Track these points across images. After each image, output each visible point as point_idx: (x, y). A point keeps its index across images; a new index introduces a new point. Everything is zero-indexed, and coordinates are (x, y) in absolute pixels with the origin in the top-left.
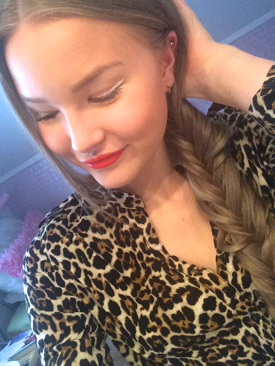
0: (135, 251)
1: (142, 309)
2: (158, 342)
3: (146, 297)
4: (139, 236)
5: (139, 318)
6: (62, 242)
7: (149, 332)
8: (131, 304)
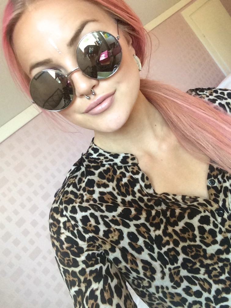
0: (135, 197)
1: (155, 231)
2: (172, 253)
3: (157, 220)
4: (137, 185)
5: (154, 239)
6: (76, 203)
7: (164, 247)
8: (145, 230)
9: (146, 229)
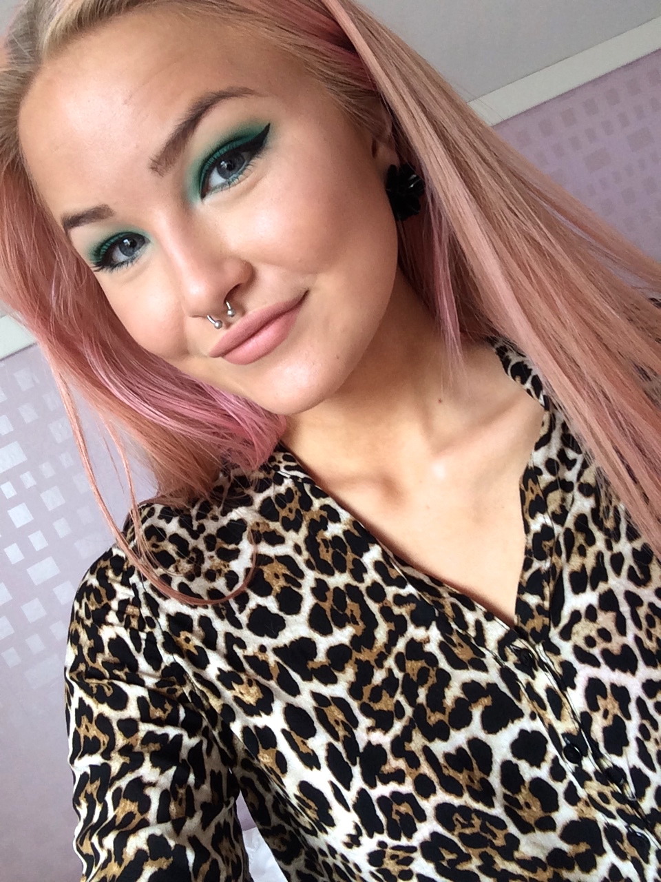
0: (362, 580)
3: (386, 703)
6: (177, 571)
8: (341, 717)
9: (345, 716)
